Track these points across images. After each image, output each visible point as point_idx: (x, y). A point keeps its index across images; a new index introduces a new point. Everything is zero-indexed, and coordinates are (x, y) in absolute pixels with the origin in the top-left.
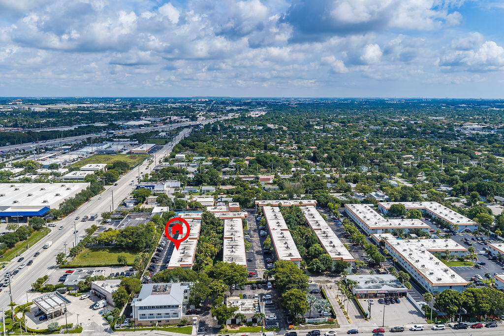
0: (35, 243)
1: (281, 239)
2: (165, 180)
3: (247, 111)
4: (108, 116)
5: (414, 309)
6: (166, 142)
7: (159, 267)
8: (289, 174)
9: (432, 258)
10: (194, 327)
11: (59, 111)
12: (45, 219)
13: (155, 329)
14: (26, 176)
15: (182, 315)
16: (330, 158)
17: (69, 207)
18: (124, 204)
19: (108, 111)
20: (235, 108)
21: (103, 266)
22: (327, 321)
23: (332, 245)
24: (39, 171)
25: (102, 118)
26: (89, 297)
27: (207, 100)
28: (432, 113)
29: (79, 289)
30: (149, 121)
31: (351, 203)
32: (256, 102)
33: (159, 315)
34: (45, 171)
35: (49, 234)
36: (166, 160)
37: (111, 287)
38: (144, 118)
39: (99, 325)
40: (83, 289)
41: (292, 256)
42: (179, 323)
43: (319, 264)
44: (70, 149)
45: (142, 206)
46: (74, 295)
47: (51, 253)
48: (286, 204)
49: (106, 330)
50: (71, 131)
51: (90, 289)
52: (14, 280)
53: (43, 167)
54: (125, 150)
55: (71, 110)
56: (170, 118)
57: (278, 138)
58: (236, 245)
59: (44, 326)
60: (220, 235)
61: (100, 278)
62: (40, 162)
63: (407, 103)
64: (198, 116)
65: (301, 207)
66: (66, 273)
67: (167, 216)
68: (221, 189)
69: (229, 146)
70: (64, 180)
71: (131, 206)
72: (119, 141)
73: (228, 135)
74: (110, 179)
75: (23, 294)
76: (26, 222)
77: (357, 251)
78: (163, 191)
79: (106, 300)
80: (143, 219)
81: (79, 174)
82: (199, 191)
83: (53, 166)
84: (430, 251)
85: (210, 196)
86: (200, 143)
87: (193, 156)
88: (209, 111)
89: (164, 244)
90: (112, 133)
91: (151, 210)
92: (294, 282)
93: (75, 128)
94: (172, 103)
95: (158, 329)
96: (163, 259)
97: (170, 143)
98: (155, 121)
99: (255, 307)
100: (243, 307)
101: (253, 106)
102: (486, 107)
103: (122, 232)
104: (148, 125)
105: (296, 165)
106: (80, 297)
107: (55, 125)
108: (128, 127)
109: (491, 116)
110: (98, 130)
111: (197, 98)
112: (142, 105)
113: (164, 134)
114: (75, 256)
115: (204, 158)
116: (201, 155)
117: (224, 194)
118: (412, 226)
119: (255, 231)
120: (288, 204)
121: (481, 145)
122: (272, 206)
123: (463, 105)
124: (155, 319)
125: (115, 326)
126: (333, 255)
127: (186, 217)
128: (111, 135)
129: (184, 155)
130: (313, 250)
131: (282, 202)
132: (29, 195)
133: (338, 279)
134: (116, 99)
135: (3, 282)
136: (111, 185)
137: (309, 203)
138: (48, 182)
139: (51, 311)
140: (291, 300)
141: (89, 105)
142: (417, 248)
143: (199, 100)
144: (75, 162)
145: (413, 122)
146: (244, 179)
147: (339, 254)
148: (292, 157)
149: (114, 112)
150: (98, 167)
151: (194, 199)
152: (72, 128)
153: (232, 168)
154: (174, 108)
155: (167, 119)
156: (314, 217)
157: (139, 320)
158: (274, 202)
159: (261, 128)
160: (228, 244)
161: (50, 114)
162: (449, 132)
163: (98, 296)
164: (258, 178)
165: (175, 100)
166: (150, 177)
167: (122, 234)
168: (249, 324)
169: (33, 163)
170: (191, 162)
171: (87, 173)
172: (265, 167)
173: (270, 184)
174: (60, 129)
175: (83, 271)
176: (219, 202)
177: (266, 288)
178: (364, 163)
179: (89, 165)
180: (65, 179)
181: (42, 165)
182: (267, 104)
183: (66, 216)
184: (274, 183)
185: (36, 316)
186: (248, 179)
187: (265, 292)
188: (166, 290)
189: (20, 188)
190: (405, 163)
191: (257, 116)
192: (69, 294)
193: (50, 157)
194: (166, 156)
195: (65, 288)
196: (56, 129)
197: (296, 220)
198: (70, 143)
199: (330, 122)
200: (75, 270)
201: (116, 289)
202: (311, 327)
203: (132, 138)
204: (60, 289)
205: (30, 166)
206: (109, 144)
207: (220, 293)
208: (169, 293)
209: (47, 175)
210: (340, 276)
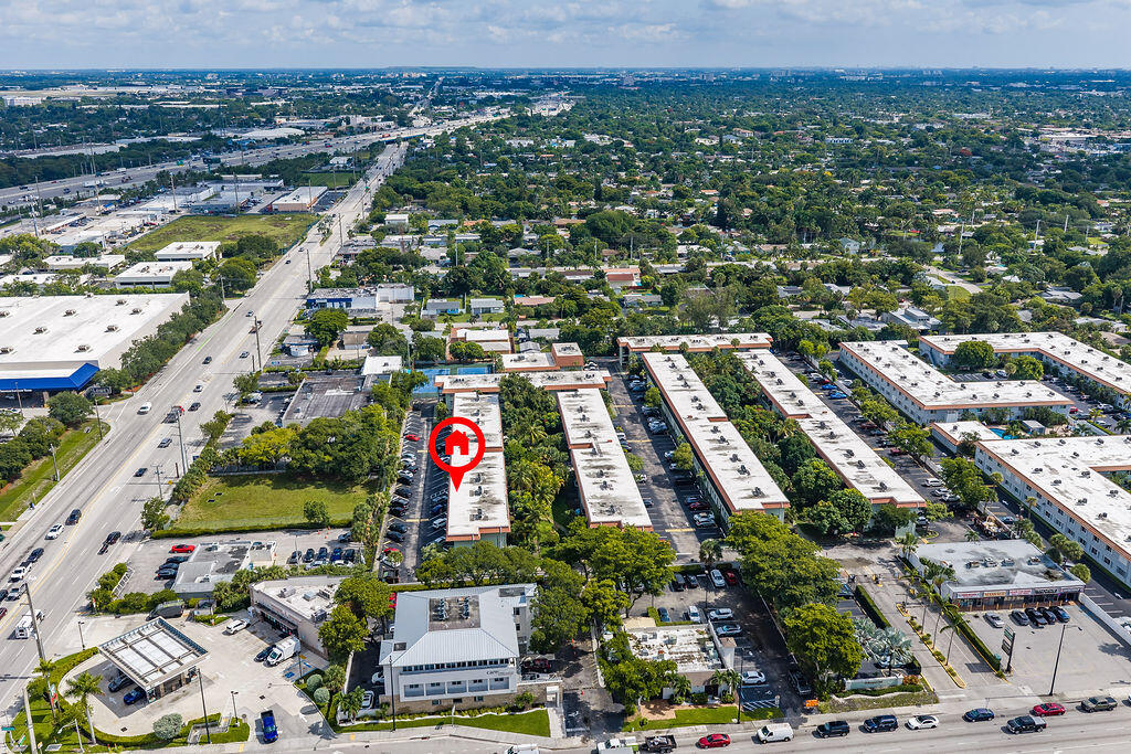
0: (73, 466)
1: (717, 445)
2: (374, 282)
3: (526, 101)
4: (195, 117)
5: (1112, 641)
6: (352, 183)
7: (415, 528)
8: (673, 262)
9: (1117, 492)
10: (550, 711)
11: (74, 104)
12: (89, 396)
13: (449, 722)
14: (23, 278)
15: (517, 683)
16: (759, 220)
17: (148, 361)
18: (286, 350)
19: (193, 103)
20: (496, 94)
21: (268, 530)
22: (900, 683)
23: (853, 460)
24: (51, 261)
25: (182, 122)
26: (248, 625)
27: (424, 75)
28: (957, 105)
29: (219, 604)
30: (298, 128)
31: (852, 338)
32: (542, 80)
33: (456, 686)
34: (67, 262)
35: (105, 439)
36: (363, 229)
37: (306, 598)
38: (283, 120)
39: (293, 714)
40: (227, 603)
41: (763, 496)
42: (512, 703)
43: (837, 516)
44: (119, 201)
45: (332, 354)
46: (207, 621)
47: (121, 496)
48: (697, 346)
49: (314, 730)
50: (112, 155)
51: (247, 603)
52: (36, 577)
53: (60, 251)
54: (255, 203)
55: (102, 103)
56: (348, 122)
57: (620, 169)
58: (609, 467)
59: (141, 722)
60: (557, 437)
61: (272, 574)
62: (50, 238)
63: (893, 80)
64: (411, 114)
65: (739, 355)
66: (173, 552)
67: (406, 385)
68: (517, 306)
69: (510, 190)
70: (119, 287)
71: (304, 353)
72: (237, 181)
73: (498, 163)
74: (237, 283)
75: (67, 621)
76: (40, 403)
77: (908, 472)
78: (373, 311)
79: (297, 636)
80: (344, 393)
81: (155, 270)
82: (464, 311)
83: (84, 249)
84: (1103, 472)
85: (496, 324)
86: (437, 185)
87: (427, 218)
88: (435, 102)
89: (411, 461)
90: (218, 161)
91: (358, 366)
92: (805, 581)
93: (121, 148)
94: (343, 83)
95: (457, 722)
96: (419, 504)
97: (361, 183)
98: (311, 129)
99: (704, 650)
100: (674, 650)
101: (535, 88)
102: (1073, 87)
103: (303, 435)
104: (297, 139)
105: (684, 238)
106: (222, 627)
107: (70, 140)
108: (254, 145)
109: (1093, 109)
110: (178, 152)
111: (400, 70)
112: (271, 90)
113: (342, 160)
114: (186, 502)
115: (455, 222)
116: (445, 216)
117: (529, 317)
118: (1027, 400)
119: (632, 418)
120: (702, 345)
121: (1102, 182)
122: (664, 351)
123: (1020, 85)
124: (447, 696)
125: (340, 716)
126: (867, 492)
127: (456, 386)
128: (214, 167)
129: (406, 217)
130: (812, 477)
131: (683, 339)
132: (39, 331)
133: (885, 553)
134: (206, 73)
135: (5, 585)
136: (240, 296)
137: (753, 342)
138: (80, 292)
139: (156, 680)
140: (815, 638)
141: (144, 90)
142: (1064, 463)
143: (405, 75)
144: (136, 238)
145: (923, 127)
146: (568, 278)
147: (883, 487)
148: (665, 217)
149: (208, 106)
150: (199, 251)
151: (460, 334)
152: (115, 148)
153: (530, 248)
154: (350, 95)
155: (339, 124)
156: (780, 382)
157: (403, 699)
158: (666, 341)
159: (570, 144)
160: (585, 464)
161: (54, 111)
162: (1014, 150)
163: (274, 625)
164: (601, 275)
165: (349, 77)
166: (335, 275)
167: (305, 440)
168: (699, 700)
169: (32, 241)
170: (425, 232)
171: (177, 266)
172: (613, 245)
173: (635, 289)
174: (87, 151)
175: (219, 550)
176: (523, 340)
177: (708, 585)
178: (846, 231)
179: (175, 245)
180: (122, 284)
181: (56, 247)
182: (571, 87)
183: (143, 384)
184: (645, 286)
185: (113, 691)
186: (578, 278)
187: (712, 597)
188: (467, 614)
189: (13, 312)
190: (941, 229)
191: (555, 113)
192: (192, 618)
193: (72, 225)
194: (361, 217)
195: (179, 603)
196: (76, 152)
197: (738, 391)
198: (116, 188)
199: (730, 126)
200: (198, 544)
201: (320, 605)
202: (865, 705)
203: (268, 171)
204: (165, 605)
205: (27, 248)
206: (213, 188)
207: (612, 617)
208: (478, 625)
209: (75, 273)
210: (887, 545)
